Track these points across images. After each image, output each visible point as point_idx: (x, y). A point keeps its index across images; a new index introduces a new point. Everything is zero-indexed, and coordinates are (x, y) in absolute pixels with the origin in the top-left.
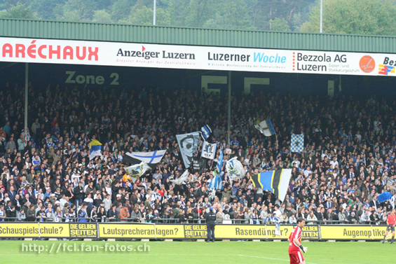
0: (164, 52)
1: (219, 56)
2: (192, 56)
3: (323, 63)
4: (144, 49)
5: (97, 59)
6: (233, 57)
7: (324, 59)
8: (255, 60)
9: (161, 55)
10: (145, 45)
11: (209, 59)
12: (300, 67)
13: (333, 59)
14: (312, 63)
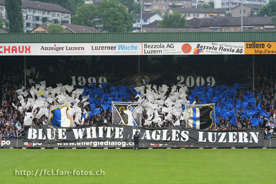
0: (67, 47)
1: (98, 48)
2: (83, 48)
3: (160, 49)
4: (55, 46)
5: (30, 52)
6: (107, 48)
7: (160, 47)
8: (119, 49)
9: (65, 49)
10: (56, 44)
11: (92, 49)
12: (146, 52)
13: (166, 46)
14: (153, 49)
